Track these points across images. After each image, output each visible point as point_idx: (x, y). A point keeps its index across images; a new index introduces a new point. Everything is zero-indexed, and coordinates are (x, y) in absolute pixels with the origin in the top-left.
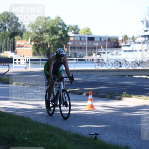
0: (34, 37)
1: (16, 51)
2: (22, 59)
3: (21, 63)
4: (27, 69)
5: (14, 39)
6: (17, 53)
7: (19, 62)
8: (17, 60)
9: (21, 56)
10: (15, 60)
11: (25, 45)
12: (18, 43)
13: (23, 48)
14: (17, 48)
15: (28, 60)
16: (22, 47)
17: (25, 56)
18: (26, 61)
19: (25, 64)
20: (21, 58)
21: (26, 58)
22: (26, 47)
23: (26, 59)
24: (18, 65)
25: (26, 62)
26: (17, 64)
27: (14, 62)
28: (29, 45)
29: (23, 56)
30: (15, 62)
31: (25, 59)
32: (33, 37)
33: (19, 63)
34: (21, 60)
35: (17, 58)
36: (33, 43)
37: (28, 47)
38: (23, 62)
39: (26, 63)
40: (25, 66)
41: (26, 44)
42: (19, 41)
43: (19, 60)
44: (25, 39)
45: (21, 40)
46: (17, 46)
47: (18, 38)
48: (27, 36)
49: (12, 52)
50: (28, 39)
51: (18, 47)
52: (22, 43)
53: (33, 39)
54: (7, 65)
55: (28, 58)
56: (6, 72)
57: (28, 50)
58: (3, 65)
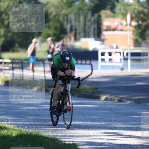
0: (136, 12)
1: (102, 37)
2: (116, 52)
3: (113, 60)
4: (124, 71)
5: (100, 16)
6: (106, 42)
7: (110, 57)
8: (107, 55)
9: (112, 48)
10: (103, 54)
11: (120, 27)
12: (106, 23)
13: (115, 33)
14: (104, 33)
15: (127, 54)
16: (114, 30)
17: (119, 47)
18: (124, 56)
19: (121, 62)
20: (113, 51)
21: (123, 50)
22: (122, 30)
23: (123, 53)
24: (107, 63)
25: (122, 57)
26: (105, 62)
27: (100, 57)
28: (128, 27)
29: (117, 48)
30: (103, 57)
31: (120, 53)
32: (134, 12)
33: (110, 60)
34: (113, 55)
35: (106, 51)
36: (134, 23)
37: (126, 31)
38: (117, 58)
39: (122, 60)
40: (121, 65)
41: (122, 24)
42: (109, 19)
43: (110, 54)
44: (121, 16)
45: (113, 17)
46: (104, 27)
47: (106, 14)
48: (123, 11)
49: (96, 40)
50: (124, 16)
51: (106, 30)
52: (113, 22)
53: (133, 15)
54: (89, 64)
55: (127, 50)
56: (87, 77)
57: (127, 35)
58: (81, 64)
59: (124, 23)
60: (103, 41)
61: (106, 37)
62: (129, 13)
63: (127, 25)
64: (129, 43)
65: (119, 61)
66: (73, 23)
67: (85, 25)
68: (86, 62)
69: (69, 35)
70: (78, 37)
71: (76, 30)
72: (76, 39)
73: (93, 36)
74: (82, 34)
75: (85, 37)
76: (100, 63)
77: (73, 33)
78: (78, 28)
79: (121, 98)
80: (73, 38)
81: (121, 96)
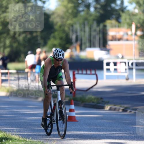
0: (141, 21)
1: (108, 47)
2: (121, 62)
3: (119, 70)
4: (129, 81)
5: (105, 26)
6: (111, 52)
7: (115, 67)
8: (112, 65)
9: (118, 57)
10: (108, 64)
11: (125, 37)
12: (112, 33)
13: (121, 42)
15: (132, 64)
16: (119, 39)
17: (125, 57)
18: (129, 66)
19: (126, 72)
20: (118, 61)
21: (128, 60)
22: (127, 40)
23: (128, 63)
25: (127, 67)
26: (111, 72)
27: (105, 67)
28: (133, 37)
29: (122, 57)
30: (108, 67)
31: (125, 63)
33: (115, 69)
34: (118, 65)
35: (112, 61)
36: (139, 33)
37: (131, 40)
39: (128, 70)
40: (126, 74)
41: (127, 34)
42: (114, 29)
43: (115, 64)
44: (126, 26)
45: (119, 27)
46: (109, 37)
47: (112, 24)
48: (128, 21)
49: (101, 50)
50: (130, 26)
51: (112, 40)
52: (119, 32)
53: (139, 25)
54: (93, 74)
55: (132, 60)
56: (92, 87)
57: (132, 45)
58: (86, 74)
59: (129, 33)
60: (108, 51)
61: (111, 47)
62: (134, 23)
63: (132, 35)
64: (134, 53)
65: (124, 71)
66: (79, 33)
67: (90, 35)
68: (91, 72)
69: (75, 45)
70: (83, 47)
71: (81, 40)
72: (81, 49)
73: (98, 46)
74: (88, 44)
75: (90, 47)
76: (105, 73)
77: (79, 43)
78: (83, 38)
79: (126, 108)
80: (78, 48)
81: (126, 106)
